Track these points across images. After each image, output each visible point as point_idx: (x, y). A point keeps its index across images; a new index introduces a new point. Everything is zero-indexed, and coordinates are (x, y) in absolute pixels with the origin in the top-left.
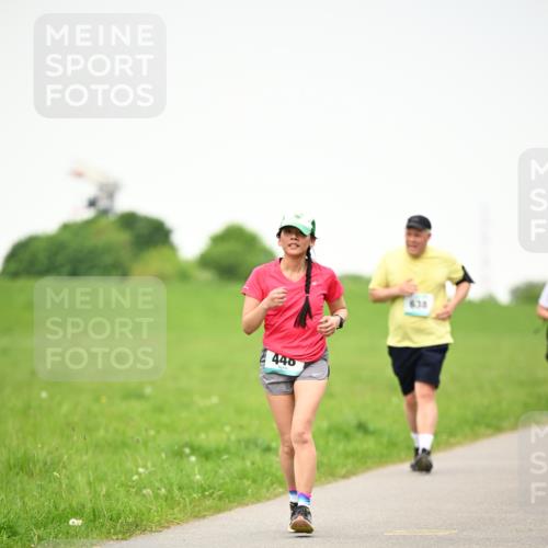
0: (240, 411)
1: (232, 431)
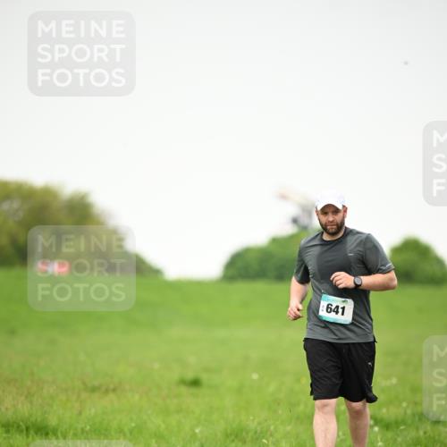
1: (408, 407)
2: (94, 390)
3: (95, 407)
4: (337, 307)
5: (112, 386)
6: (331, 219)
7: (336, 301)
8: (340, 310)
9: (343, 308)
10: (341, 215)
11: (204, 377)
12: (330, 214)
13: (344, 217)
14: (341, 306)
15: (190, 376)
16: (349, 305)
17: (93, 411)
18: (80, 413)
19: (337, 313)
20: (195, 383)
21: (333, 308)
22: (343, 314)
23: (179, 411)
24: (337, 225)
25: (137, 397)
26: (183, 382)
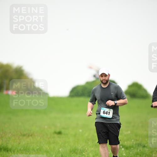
0: (136, 135)
1: (134, 141)
2: (24, 135)
3: (25, 141)
4: (107, 112)
5: (30, 134)
6: (104, 78)
7: (107, 110)
8: (108, 113)
9: (109, 112)
10: (107, 77)
11: (63, 131)
12: (104, 77)
13: (109, 78)
14: (108, 111)
15: (58, 130)
16: (111, 111)
17: (24, 143)
18: (19, 144)
19: (107, 114)
20: (60, 133)
21: (105, 112)
22: (109, 114)
23: (54, 143)
24: (106, 81)
25: (39, 138)
26: (55, 133)
